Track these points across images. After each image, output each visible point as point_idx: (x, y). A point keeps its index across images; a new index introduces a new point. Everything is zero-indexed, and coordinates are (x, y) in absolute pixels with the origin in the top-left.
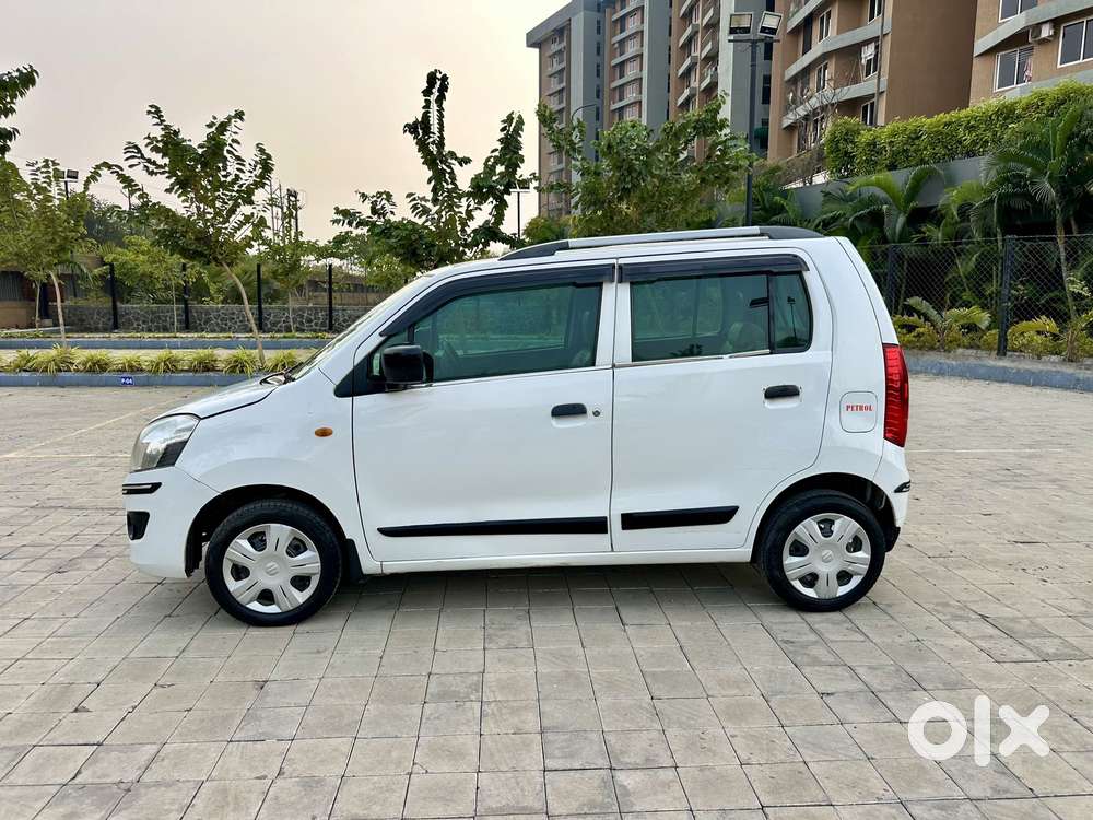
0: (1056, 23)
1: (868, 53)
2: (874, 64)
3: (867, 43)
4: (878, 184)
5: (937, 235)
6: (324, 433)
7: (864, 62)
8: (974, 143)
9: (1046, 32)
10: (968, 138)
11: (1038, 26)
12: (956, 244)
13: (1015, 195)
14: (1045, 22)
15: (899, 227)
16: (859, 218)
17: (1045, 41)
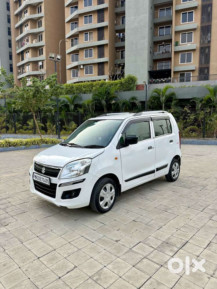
0: (84, 65)
1: (40, 63)
2: (42, 67)
3: (40, 61)
4: (66, 98)
5: (81, 111)
6: (116, 159)
7: (39, 65)
8: (85, 91)
9: (82, 67)
10: (84, 89)
11: (80, 65)
12: (84, 113)
13: (97, 103)
14: (82, 65)
15: (73, 108)
16: (63, 105)
17: (81, 69)
